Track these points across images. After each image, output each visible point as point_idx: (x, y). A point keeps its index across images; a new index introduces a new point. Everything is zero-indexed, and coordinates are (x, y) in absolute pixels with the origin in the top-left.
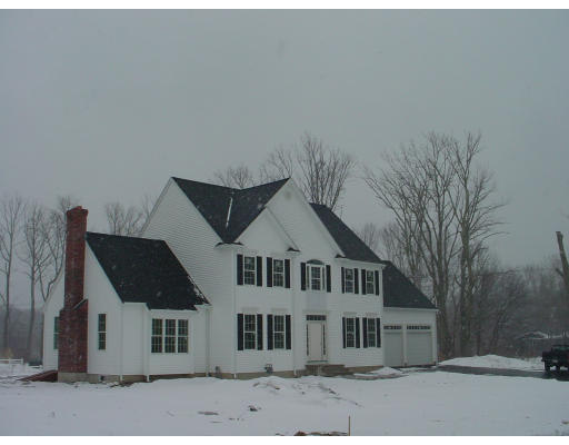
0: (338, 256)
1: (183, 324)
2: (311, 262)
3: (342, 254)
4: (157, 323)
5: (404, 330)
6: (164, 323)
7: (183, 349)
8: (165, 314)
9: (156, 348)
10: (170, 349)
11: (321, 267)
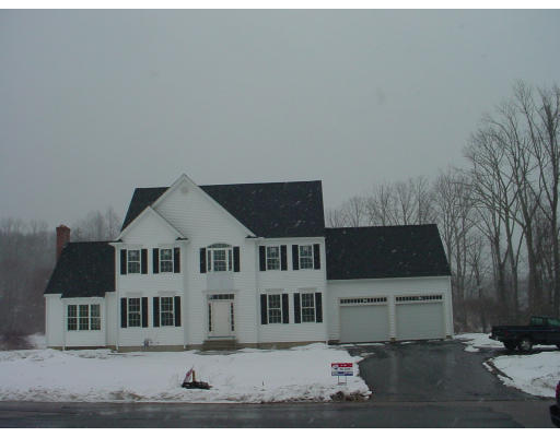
0: (249, 237)
1: (96, 308)
2: (214, 246)
3: (253, 235)
4: (72, 309)
5: (392, 302)
6: (78, 308)
7: (96, 327)
8: (78, 301)
9: (71, 327)
10: (84, 327)
11: (227, 250)
